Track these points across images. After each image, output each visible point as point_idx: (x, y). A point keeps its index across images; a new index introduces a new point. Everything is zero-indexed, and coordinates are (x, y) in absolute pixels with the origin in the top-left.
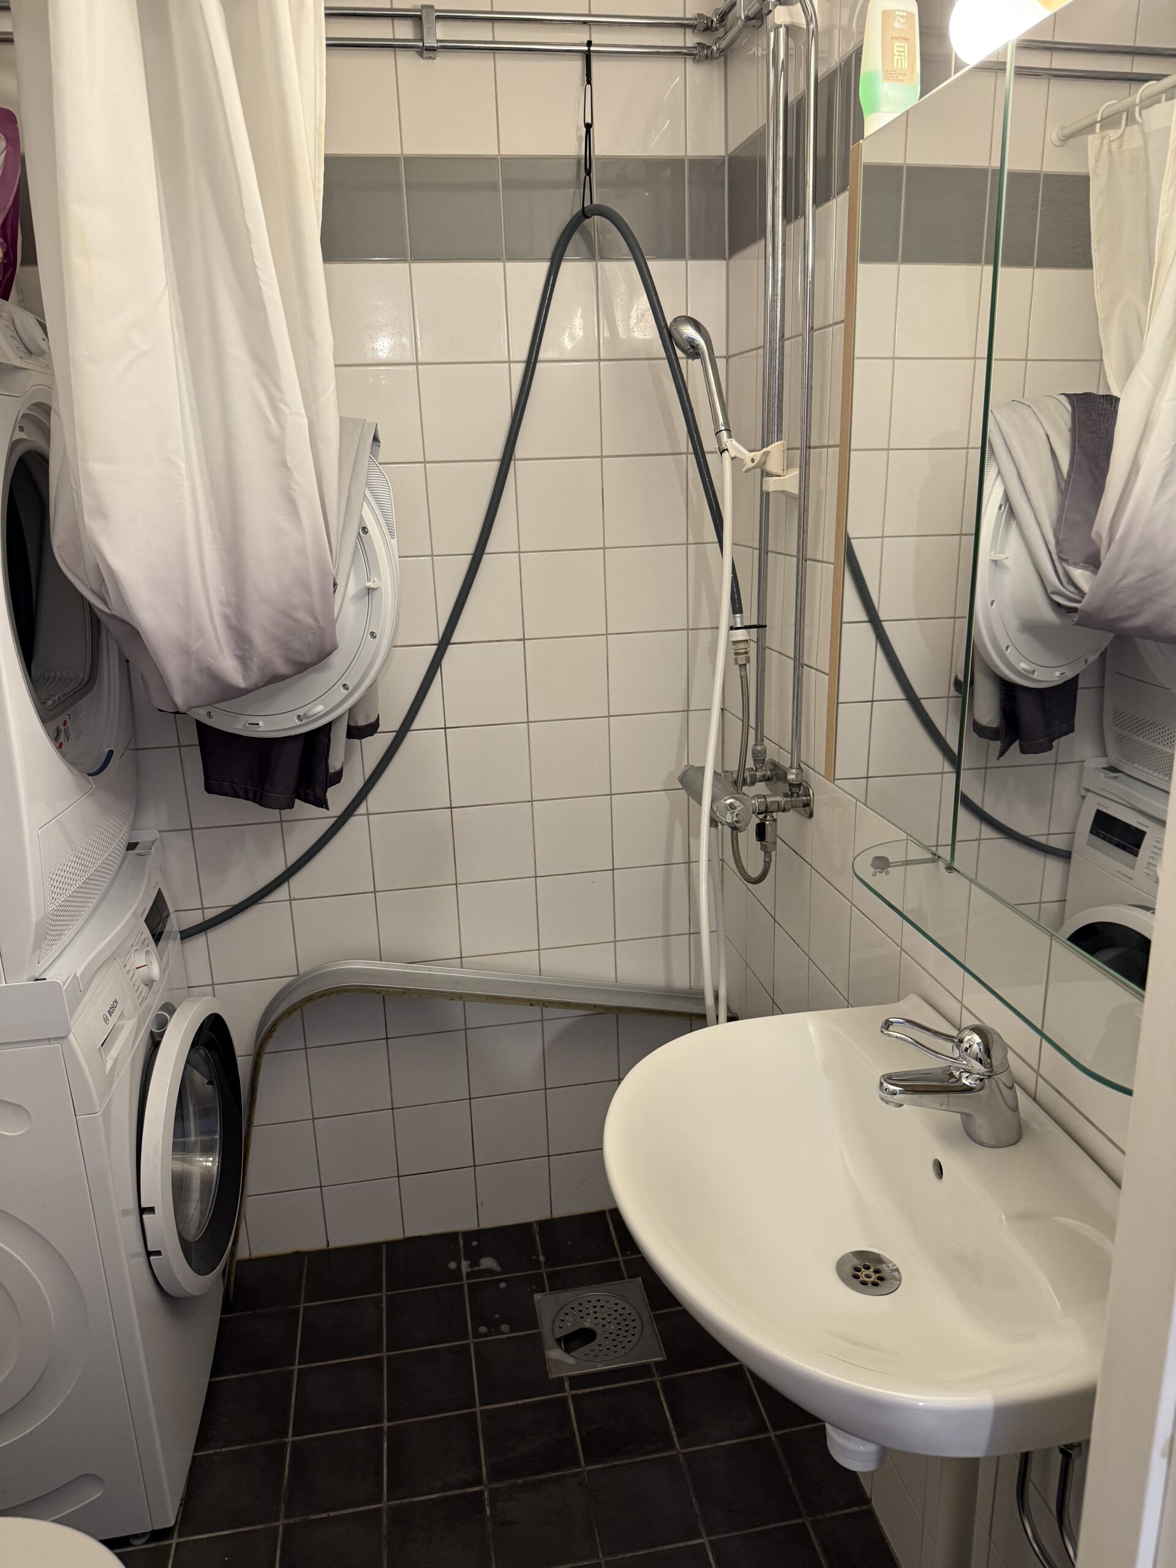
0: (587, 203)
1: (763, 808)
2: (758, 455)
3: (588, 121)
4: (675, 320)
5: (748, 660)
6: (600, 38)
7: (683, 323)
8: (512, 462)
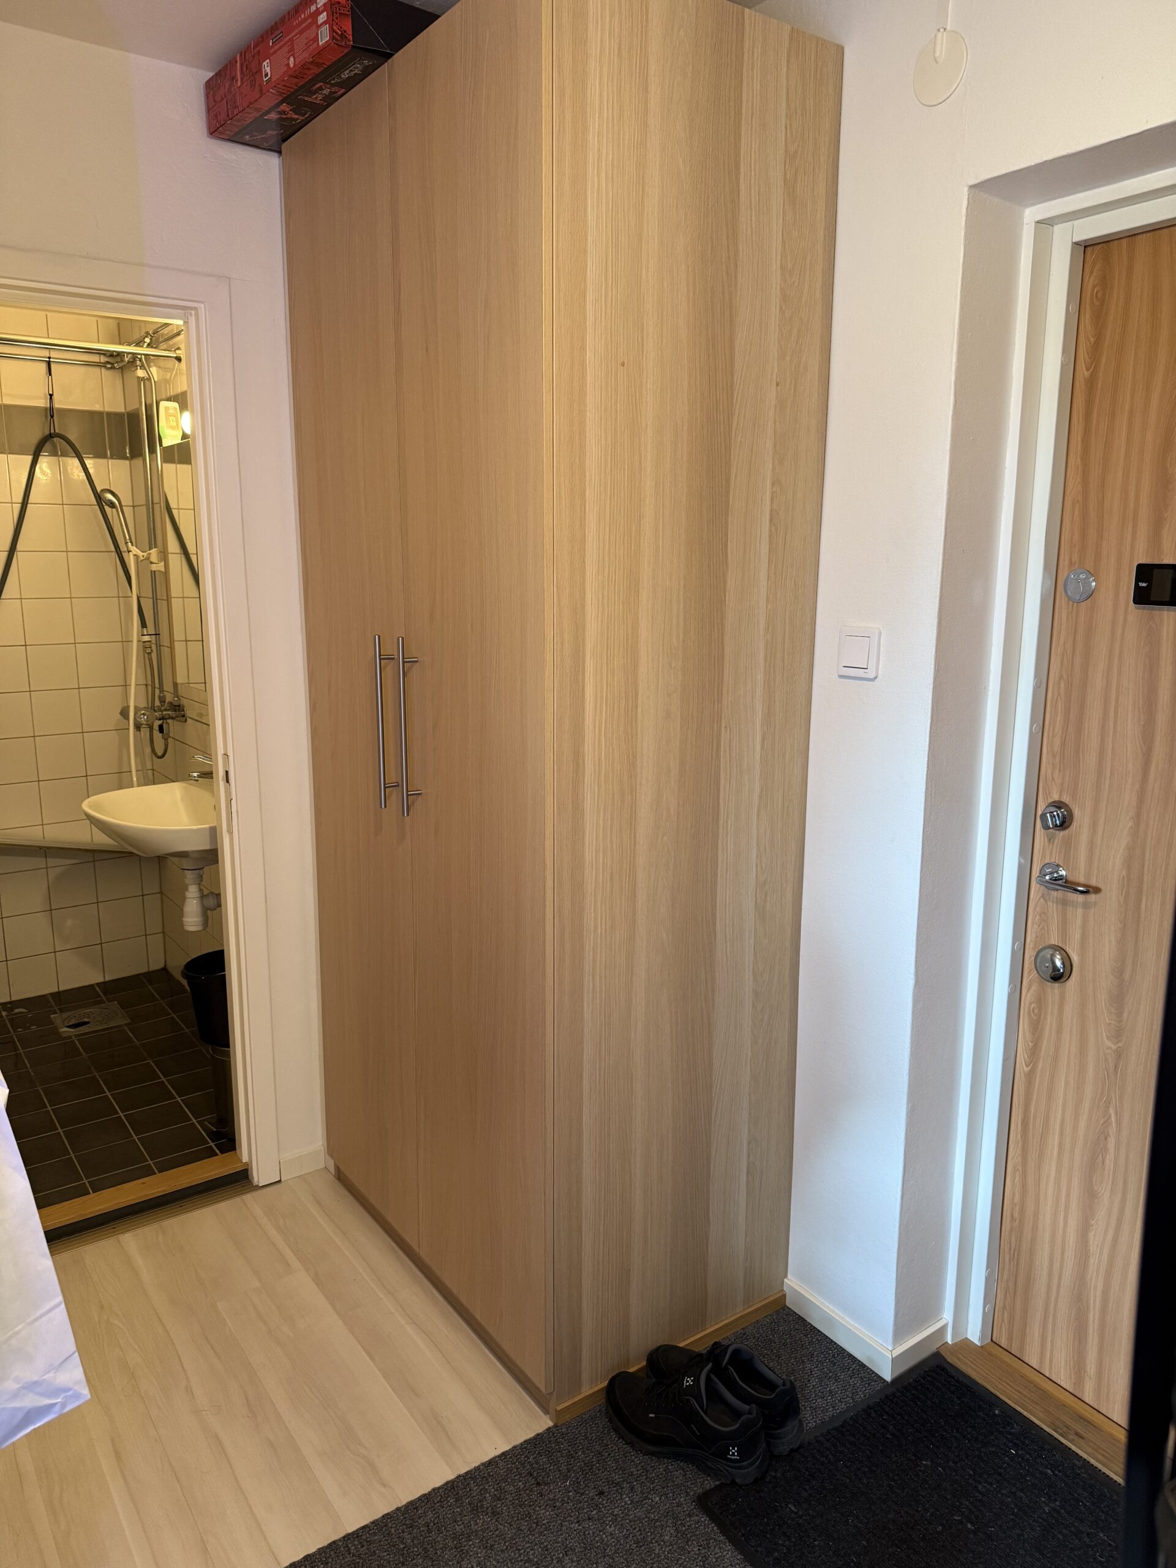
0: (52, 431)
1: (161, 717)
2: (145, 554)
3: (51, 393)
4: (102, 490)
5: (152, 651)
6: (53, 354)
7: (106, 492)
8: (15, 553)
